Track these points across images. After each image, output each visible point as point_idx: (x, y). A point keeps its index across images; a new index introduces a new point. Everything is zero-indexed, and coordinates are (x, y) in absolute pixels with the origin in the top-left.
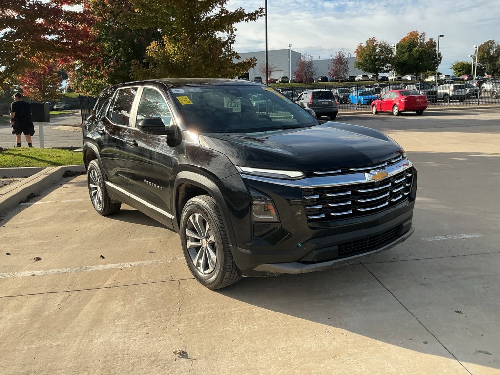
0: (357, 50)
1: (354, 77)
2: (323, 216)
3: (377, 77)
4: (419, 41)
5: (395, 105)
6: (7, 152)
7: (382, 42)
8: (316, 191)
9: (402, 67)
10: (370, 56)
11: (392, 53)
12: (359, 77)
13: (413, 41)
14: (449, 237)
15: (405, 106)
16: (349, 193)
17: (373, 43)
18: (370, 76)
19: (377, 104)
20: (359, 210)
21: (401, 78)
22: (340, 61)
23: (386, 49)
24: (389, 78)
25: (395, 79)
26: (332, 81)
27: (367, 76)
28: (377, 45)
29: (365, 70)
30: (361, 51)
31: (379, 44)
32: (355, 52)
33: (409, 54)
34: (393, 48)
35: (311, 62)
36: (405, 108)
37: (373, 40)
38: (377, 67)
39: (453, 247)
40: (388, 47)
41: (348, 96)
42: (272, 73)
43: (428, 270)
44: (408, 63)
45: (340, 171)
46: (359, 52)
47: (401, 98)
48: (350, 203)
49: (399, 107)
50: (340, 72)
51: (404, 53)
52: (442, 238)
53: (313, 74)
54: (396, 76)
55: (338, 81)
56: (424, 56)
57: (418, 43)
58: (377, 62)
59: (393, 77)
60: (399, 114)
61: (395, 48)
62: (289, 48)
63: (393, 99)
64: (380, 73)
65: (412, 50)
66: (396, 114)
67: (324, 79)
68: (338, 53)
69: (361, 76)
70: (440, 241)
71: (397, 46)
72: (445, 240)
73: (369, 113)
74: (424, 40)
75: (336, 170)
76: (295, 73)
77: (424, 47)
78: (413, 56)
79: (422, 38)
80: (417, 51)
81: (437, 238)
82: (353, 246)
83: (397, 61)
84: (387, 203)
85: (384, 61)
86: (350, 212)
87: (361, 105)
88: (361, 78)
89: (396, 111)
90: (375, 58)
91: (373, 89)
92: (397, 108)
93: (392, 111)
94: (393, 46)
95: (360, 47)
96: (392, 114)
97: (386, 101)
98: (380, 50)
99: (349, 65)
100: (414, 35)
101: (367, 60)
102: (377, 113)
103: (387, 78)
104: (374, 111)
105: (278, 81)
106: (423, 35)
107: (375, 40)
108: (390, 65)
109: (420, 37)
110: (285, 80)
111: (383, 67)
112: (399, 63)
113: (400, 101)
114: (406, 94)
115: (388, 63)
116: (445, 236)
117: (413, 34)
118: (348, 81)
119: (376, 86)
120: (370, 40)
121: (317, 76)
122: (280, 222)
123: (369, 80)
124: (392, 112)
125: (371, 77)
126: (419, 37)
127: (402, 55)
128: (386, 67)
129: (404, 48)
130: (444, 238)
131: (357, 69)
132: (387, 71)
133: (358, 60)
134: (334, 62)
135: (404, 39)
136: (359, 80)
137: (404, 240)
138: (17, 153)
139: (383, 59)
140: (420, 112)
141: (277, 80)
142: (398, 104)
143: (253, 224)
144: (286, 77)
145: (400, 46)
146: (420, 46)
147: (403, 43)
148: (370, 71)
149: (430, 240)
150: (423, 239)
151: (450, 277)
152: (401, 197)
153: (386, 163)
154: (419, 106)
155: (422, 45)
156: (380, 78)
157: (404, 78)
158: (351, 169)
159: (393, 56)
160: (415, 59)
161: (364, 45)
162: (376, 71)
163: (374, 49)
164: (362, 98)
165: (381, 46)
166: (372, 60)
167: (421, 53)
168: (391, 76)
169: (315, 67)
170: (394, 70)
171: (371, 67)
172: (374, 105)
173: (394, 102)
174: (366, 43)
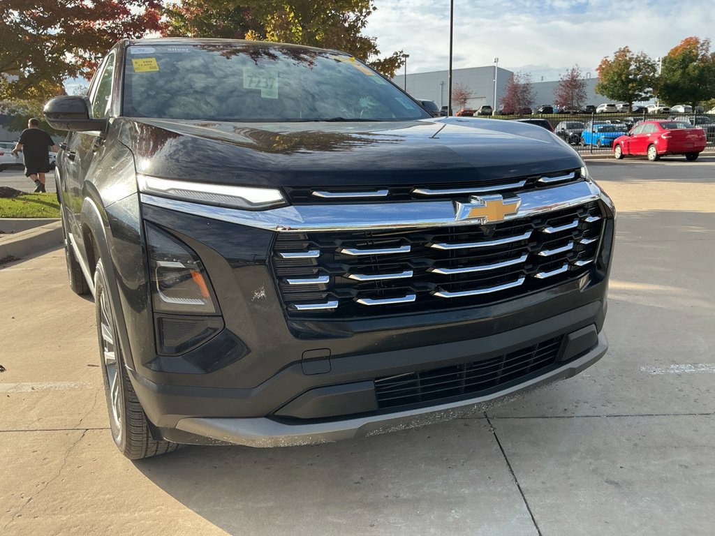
0: (600, 66)
1: (594, 108)
2: (333, 305)
3: (631, 108)
4: (700, 52)
5: (651, 144)
6: (23, 197)
7: (639, 55)
8: (314, 239)
9: (671, 93)
10: (620, 75)
11: (655, 70)
12: (602, 107)
13: (690, 52)
14: (703, 368)
15: (668, 145)
16: (406, 249)
17: (626, 56)
18: (620, 106)
19: (622, 142)
20: (437, 294)
21: (668, 109)
22: (573, 85)
23: (645, 64)
24: (650, 110)
25: (659, 111)
26: (560, 113)
27: (614, 105)
28: (631, 59)
29: (612, 97)
30: (605, 68)
31: (635, 56)
32: (597, 70)
33: (683, 73)
34: (658, 63)
35: (528, 84)
36: (667, 149)
37: (625, 51)
38: (631, 92)
39: (708, 391)
40: (649, 61)
41: (580, 134)
42: (468, 101)
43: (636, 445)
44: (681, 86)
45: (384, 193)
46: (603, 69)
47: (662, 134)
48: (409, 274)
49: (658, 148)
50: (572, 99)
51: (674, 71)
52: (687, 369)
53: (530, 103)
54: (660, 106)
55: (569, 113)
56: (708, 75)
57: (697, 55)
58: (631, 85)
59: (657, 108)
60: (658, 158)
61: (660, 63)
62: (495, 64)
63: (649, 135)
64: (635, 101)
65: (687, 67)
66: (653, 158)
67: (548, 110)
68: (570, 72)
69: (606, 106)
70: (679, 375)
71: (664, 61)
72: (692, 374)
73: (609, 157)
74: (707, 50)
75: (376, 190)
76: (504, 100)
77: (707, 61)
78: (689, 75)
79: (704, 47)
80: (695, 68)
81: (674, 369)
82: (422, 383)
83: (662, 84)
84: (521, 281)
85: (642, 84)
86: (411, 299)
87: (601, 147)
88: (605, 108)
89: (652, 153)
90: (627, 78)
91: (622, 125)
92: (654, 149)
93: (645, 154)
94: (657, 60)
95: (605, 62)
96: (646, 158)
97: (637, 138)
98: (636, 66)
99: (587, 89)
100: (692, 43)
101: (615, 82)
102: (622, 157)
103: (646, 109)
104: (618, 154)
105: (477, 113)
106: (707, 42)
107: (628, 51)
108: (651, 89)
109: (702, 46)
110: (487, 111)
111: (641, 91)
112: (666, 86)
113: (660, 138)
114: (670, 127)
115: (649, 86)
116: (695, 364)
117: (689, 42)
118: (584, 112)
119: (628, 121)
120: (620, 51)
121: (537, 105)
122: (222, 316)
123: (618, 112)
124: (647, 156)
125: (622, 106)
126: (699, 46)
127: (671, 73)
128: (645, 93)
129: (675, 64)
130: (690, 368)
131: (600, 95)
132: (646, 99)
133: (601, 82)
134: (564, 84)
135: (676, 49)
136: (602, 112)
137: (572, 373)
138: (36, 199)
139: (641, 79)
140: (692, 156)
141: (475, 111)
142: (656, 142)
143: (156, 316)
144: (489, 107)
145: (668, 60)
146: (702, 60)
147: (673, 56)
148: (620, 98)
149: (658, 371)
150: (643, 369)
151: (686, 467)
152: (565, 268)
153: (522, 184)
154: (690, 146)
155: (704, 59)
156: (635, 109)
157: (673, 109)
158: (416, 191)
159: (657, 76)
160: (691, 80)
161: (611, 58)
162: (629, 98)
163: (627, 64)
164: (602, 137)
165: (637, 60)
166: (622, 81)
167: (702, 70)
168: (653, 106)
169: (533, 91)
170: (658, 97)
171: (620, 92)
172: (618, 144)
173: (650, 140)
174: (614, 55)
